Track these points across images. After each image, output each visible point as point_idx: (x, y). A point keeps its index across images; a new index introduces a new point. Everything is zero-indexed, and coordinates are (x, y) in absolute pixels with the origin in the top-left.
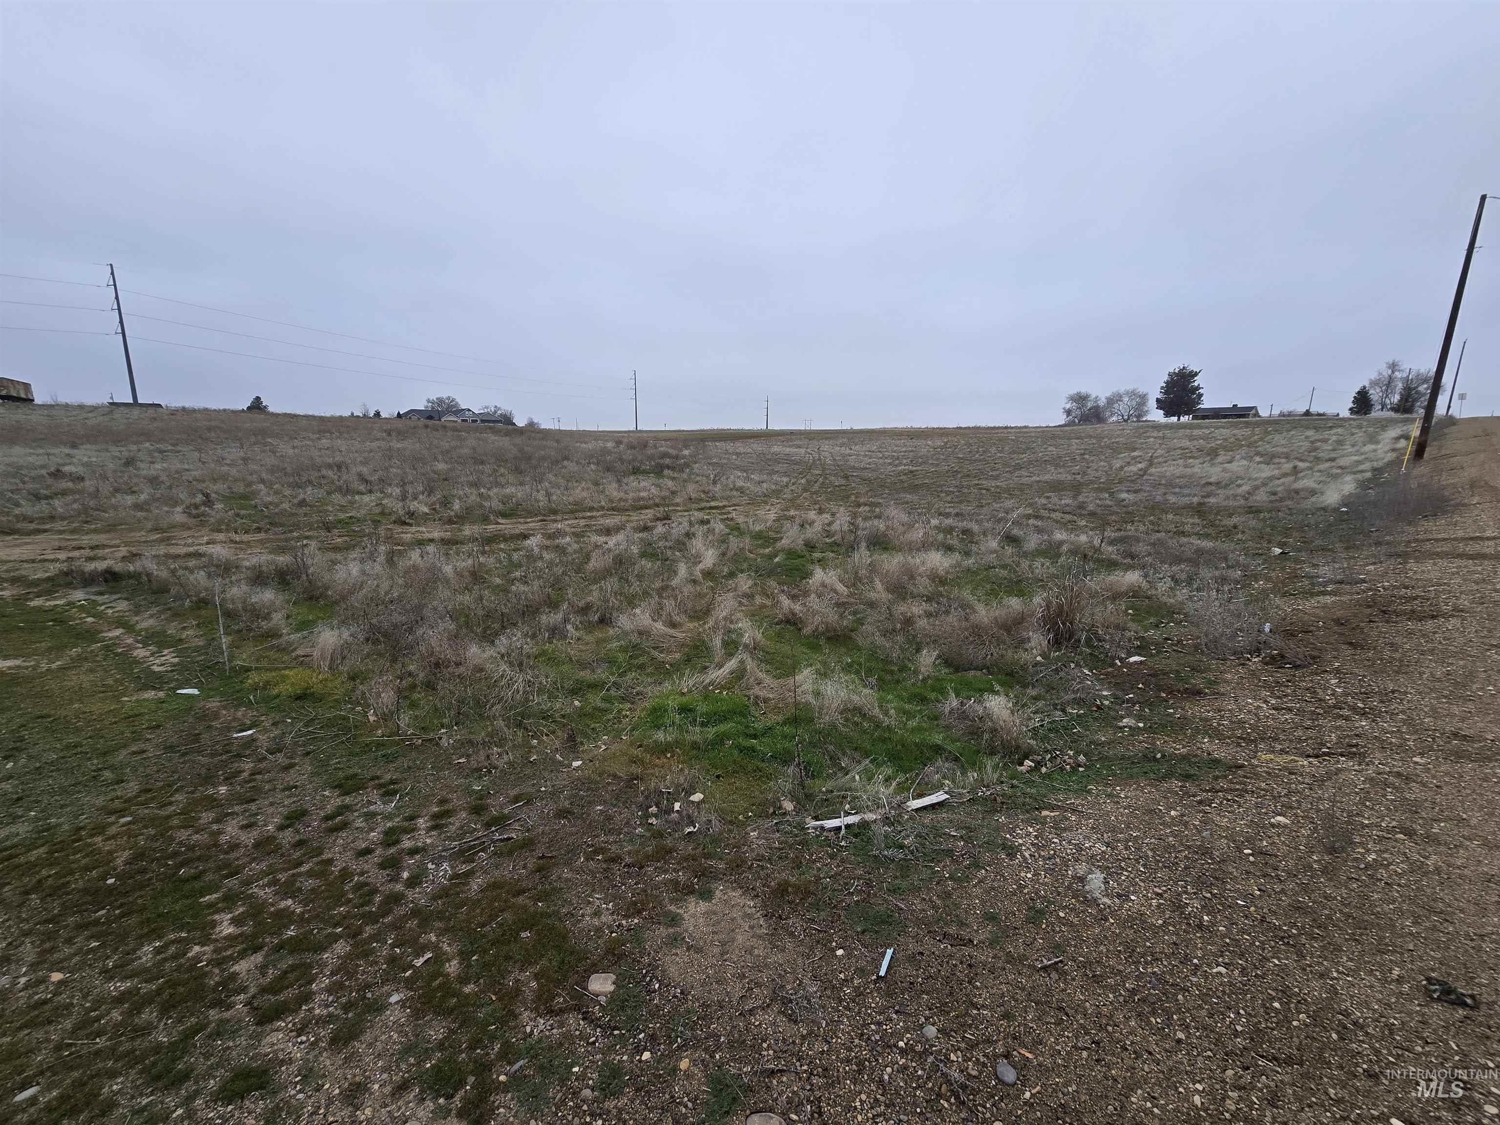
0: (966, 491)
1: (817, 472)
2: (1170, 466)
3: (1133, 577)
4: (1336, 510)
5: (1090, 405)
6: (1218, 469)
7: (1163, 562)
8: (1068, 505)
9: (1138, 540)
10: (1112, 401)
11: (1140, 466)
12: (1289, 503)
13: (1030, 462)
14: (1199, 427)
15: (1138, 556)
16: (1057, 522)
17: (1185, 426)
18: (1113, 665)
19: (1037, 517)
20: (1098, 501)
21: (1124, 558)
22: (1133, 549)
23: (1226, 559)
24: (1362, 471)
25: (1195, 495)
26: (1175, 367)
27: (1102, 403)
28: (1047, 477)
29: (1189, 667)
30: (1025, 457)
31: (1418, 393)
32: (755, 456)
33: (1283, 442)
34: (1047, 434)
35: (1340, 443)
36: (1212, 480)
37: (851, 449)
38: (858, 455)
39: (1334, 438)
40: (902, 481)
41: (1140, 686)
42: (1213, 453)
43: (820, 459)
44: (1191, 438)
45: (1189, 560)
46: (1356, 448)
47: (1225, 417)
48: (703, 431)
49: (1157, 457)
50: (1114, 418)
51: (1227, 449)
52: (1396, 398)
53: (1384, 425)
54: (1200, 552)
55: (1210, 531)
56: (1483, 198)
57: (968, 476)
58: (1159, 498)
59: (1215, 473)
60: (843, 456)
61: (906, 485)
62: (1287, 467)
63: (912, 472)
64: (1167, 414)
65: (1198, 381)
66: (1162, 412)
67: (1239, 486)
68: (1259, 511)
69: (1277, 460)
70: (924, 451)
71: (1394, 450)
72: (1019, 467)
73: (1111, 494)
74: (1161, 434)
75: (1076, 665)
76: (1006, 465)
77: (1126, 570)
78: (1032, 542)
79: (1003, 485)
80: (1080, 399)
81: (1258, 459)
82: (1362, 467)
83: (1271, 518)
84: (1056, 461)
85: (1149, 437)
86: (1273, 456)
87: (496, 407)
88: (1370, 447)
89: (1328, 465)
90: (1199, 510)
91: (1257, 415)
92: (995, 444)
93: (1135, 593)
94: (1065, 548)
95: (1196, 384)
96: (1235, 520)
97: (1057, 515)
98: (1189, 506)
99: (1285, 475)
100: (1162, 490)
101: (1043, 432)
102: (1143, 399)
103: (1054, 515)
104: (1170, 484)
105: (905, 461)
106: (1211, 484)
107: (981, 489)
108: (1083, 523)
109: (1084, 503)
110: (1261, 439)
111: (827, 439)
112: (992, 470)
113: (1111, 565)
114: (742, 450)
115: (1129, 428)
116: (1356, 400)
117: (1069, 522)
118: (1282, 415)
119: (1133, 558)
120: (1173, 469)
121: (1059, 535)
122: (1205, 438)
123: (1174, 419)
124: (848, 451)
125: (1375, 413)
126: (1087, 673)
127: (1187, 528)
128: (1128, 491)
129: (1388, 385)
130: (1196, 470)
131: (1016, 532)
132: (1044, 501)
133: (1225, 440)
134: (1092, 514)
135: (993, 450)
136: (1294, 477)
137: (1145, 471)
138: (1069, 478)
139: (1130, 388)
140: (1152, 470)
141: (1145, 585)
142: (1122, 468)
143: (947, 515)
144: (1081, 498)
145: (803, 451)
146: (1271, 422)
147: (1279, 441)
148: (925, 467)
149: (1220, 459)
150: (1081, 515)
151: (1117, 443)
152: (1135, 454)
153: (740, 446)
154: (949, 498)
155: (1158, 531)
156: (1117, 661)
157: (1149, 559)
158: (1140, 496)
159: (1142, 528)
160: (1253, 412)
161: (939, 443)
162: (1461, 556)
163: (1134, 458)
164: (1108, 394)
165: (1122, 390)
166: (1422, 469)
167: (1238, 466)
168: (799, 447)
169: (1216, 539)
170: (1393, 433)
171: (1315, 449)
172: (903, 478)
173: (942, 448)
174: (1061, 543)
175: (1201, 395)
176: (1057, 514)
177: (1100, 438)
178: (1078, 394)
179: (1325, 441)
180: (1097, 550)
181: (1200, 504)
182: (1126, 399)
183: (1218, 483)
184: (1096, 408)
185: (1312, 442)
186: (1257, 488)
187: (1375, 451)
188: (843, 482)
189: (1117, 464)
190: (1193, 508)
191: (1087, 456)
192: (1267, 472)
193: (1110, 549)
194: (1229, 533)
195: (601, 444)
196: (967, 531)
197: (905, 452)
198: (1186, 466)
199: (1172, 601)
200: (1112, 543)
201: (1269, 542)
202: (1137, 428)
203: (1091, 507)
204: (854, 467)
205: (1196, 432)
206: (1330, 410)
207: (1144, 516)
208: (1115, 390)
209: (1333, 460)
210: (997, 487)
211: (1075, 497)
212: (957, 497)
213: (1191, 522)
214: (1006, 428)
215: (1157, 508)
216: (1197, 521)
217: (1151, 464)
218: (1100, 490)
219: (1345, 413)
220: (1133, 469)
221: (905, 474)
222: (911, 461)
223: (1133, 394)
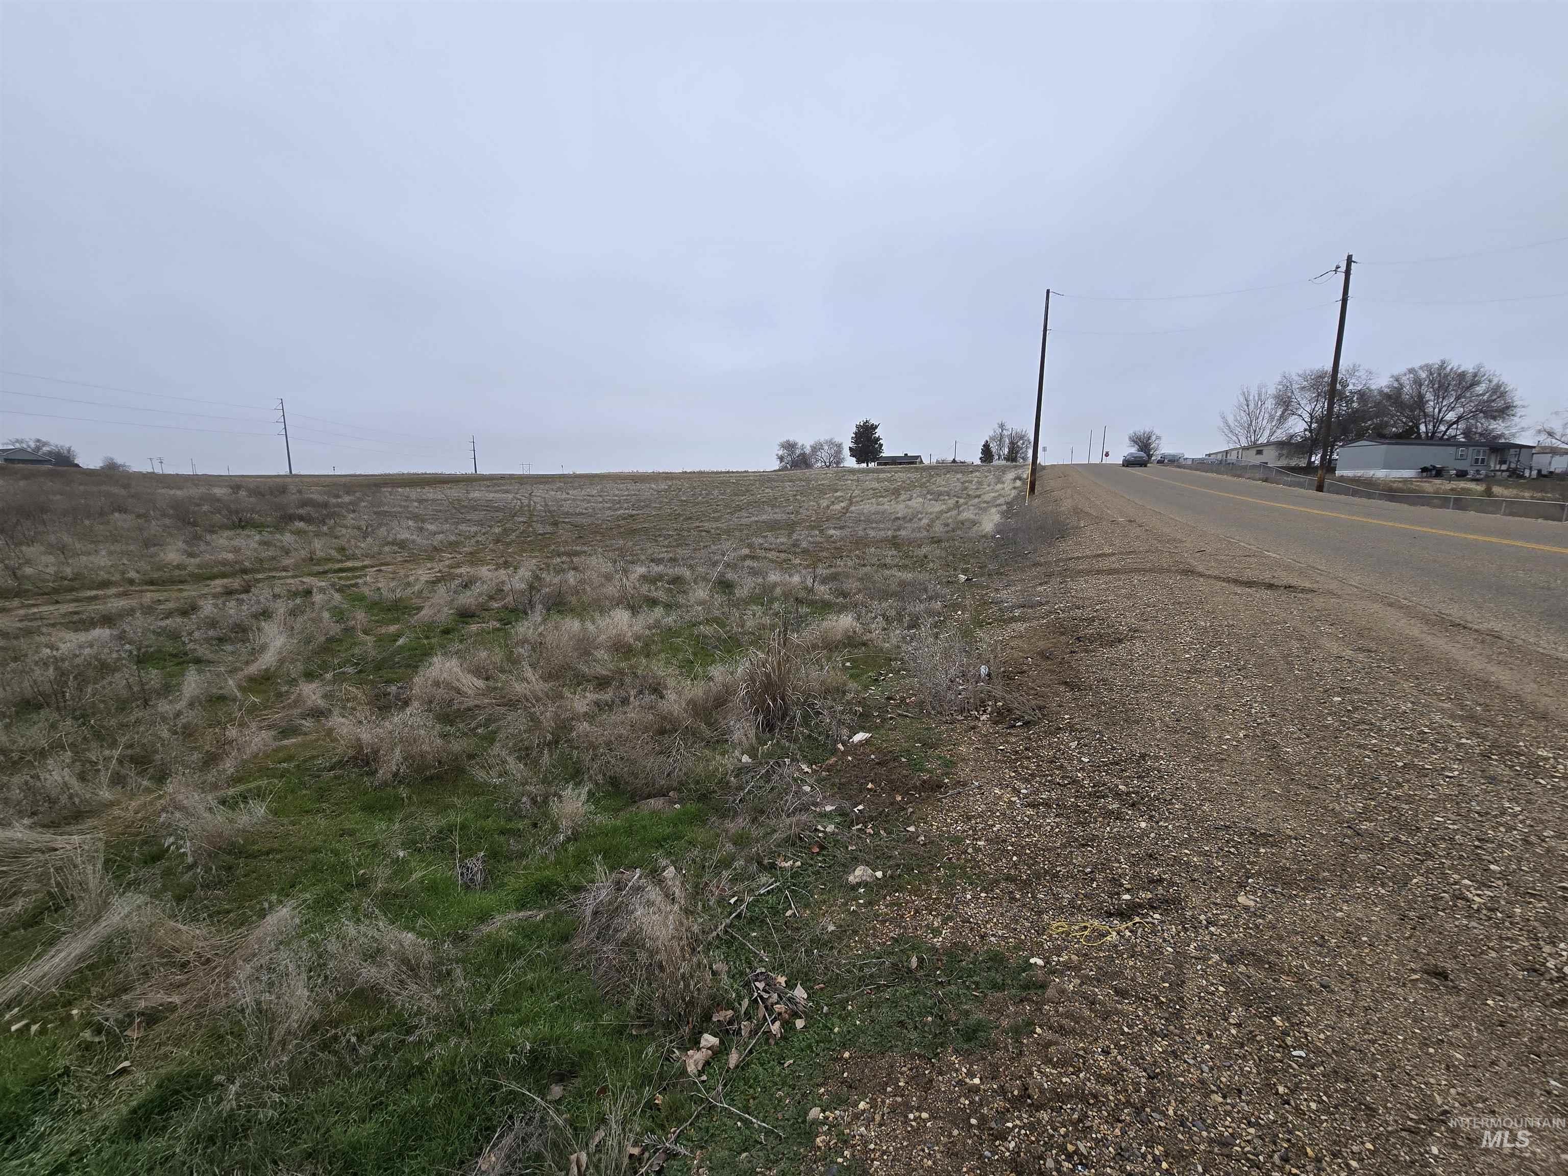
0: (685, 534)
1: (521, 519)
2: (865, 504)
3: (845, 622)
4: (993, 537)
5: (798, 452)
6: (902, 506)
7: (872, 599)
8: (783, 544)
9: (847, 576)
10: (816, 448)
11: (842, 504)
12: (959, 532)
13: (749, 503)
14: (883, 471)
15: (849, 594)
16: (772, 561)
17: (873, 471)
18: (835, 751)
19: (753, 558)
20: (809, 538)
21: (837, 598)
22: (844, 586)
23: (926, 590)
24: (999, 505)
25: (889, 529)
26: (860, 421)
27: (808, 450)
28: (764, 517)
29: (919, 741)
30: (745, 499)
31: (1018, 446)
32: (446, 503)
33: (944, 483)
34: (764, 478)
35: (980, 483)
36: (899, 515)
37: (568, 494)
38: (574, 500)
39: (976, 479)
40: (619, 526)
41: (870, 786)
42: (896, 492)
43: (529, 506)
44: (879, 480)
45: (894, 594)
46: (992, 487)
47: (900, 464)
48: (390, 475)
49: (855, 497)
50: (819, 465)
51: (907, 489)
52: (1006, 451)
53: (1004, 470)
54: (903, 584)
55: (907, 562)
56: (1048, 291)
57: (690, 518)
58: (861, 533)
59: (900, 509)
60: (557, 501)
61: (622, 530)
62: (951, 502)
63: (632, 516)
64: (859, 461)
65: (879, 433)
66: (854, 459)
67: (920, 519)
68: (939, 541)
69: (942, 498)
70: (647, 494)
71: (1014, 488)
72: (739, 509)
73: (821, 531)
74: (855, 477)
75: (792, 760)
76: (727, 506)
77: (839, 612)
78: (746, 586)
79: (724, 526)
80: (789, 446)
81: (929, 497)
82: (998, 502)
83: (950, 547)
84: (772, 503)
85: (847, 480)
86: (940, 494)
87: (38, 441)
88: (999, 486)
89: (976, 500)
90: (894, 542)
91: (921, 462)
92: (717, 487)
93: (851, 641)
94: (778, 591)
95: (877, 435)
96: (924, 550)
97: (772, 555)
98: (885, 540)
99: (949, 510)
100: (863, 526)
101: (761, 476)
102: (839, 446)
103: (770, 555)
104: (869, 521)
105: (626, 505)
106: (898, 518)
107: (702, 531)
108: (797, 561)
109: (797, 540)
110: (928, 481)
111: (541, 483)
112: (714, 512)
113: (825, 607)
114: (431, 496)
115: (830, 472)
116: (983, 452)
117: (785, 561)
118: (938, 462)
119: (845, 597)
120: (868, 507)
121: (774, 577)
122: (889, 480)
123: (864, 465)
124: (564, 496)
125: (996, 462)
126: (806, 770)
127: (888, 560)
128: (835, 528)
129: (1000, 441)
130: (886, 507)
131: (730, 576)
132: (761, 541)
133: (904, 482)
134: (805, 551)
135: (716, 492)
136: (956, 512)
137: (846, 510)
138: (785, 517)
139: (828, 438)
140: (853, 508)
141: (858, 628)
142: (828, 507)
143: (658, 561)
144: (795, 536)
145: (510, 496)
146: (931, 468)
147: (940, 482)
148: (646, 511)
149: (902, 497)
150: (795, 553)
151: (822, 485)
152: (838, 494)
153: (429, 493)
154: (666, 543)
155: (864, 565)
156: (840, 746)
157: (859, 597)
158: (847, 532)
159: (850, 563)
160: (918, 460)
161: (663, 486)
162: (1099, 572)
163: (837, 498)
164: (812, 443)
165: (822, 440)
166: (1036, 502)
167: (916, 502)
168: (507, 492)
169: (914, 569)
170: (1011, 475)
171: (966, 488)
172: (622, 522)
173: (666, 491)
174: (775, 585)
175: (881, 445)
176: (773, 553)
177: (808, 480)
178: (788, 442)
179: (971, 482)
180: (811, 591)
181: (894, 537)
182: (826, 448)
183: (904, 518)
184: (803, 455)
185: (962, 483)
186: (933, 521)
187: (1003, 489)
188: (549, 529)
189: (824, 503)
190: (889, 541)
191: (799, 497)
192: (938, 507)
193: (822, 588)
194: (922, 562)
195: (202, 490)
196: (678, 578)
197: (628, 495)
198: (878, 504)
199: (887, 645)
200: (824, 581)
201: (955, 570)
202: (837, 473)
203: (804, 545)
204: (567, 513)
205: (882, 476)
206: (969, 460)
207: (850, 551)
208: (817, 439)
209: (979, 496)
210: (718, 528)
211: (789, 536)
212: (676, 540)
213: (890, 556)
214: (728, 472)
215: (860, 543)
216: (895, 553)
217: (851, 504)
218: (813, 528)
219: (978, 462)
220: (837, 507)
221: (624, 519)
222: (633, 505)
223: (831, 443)
